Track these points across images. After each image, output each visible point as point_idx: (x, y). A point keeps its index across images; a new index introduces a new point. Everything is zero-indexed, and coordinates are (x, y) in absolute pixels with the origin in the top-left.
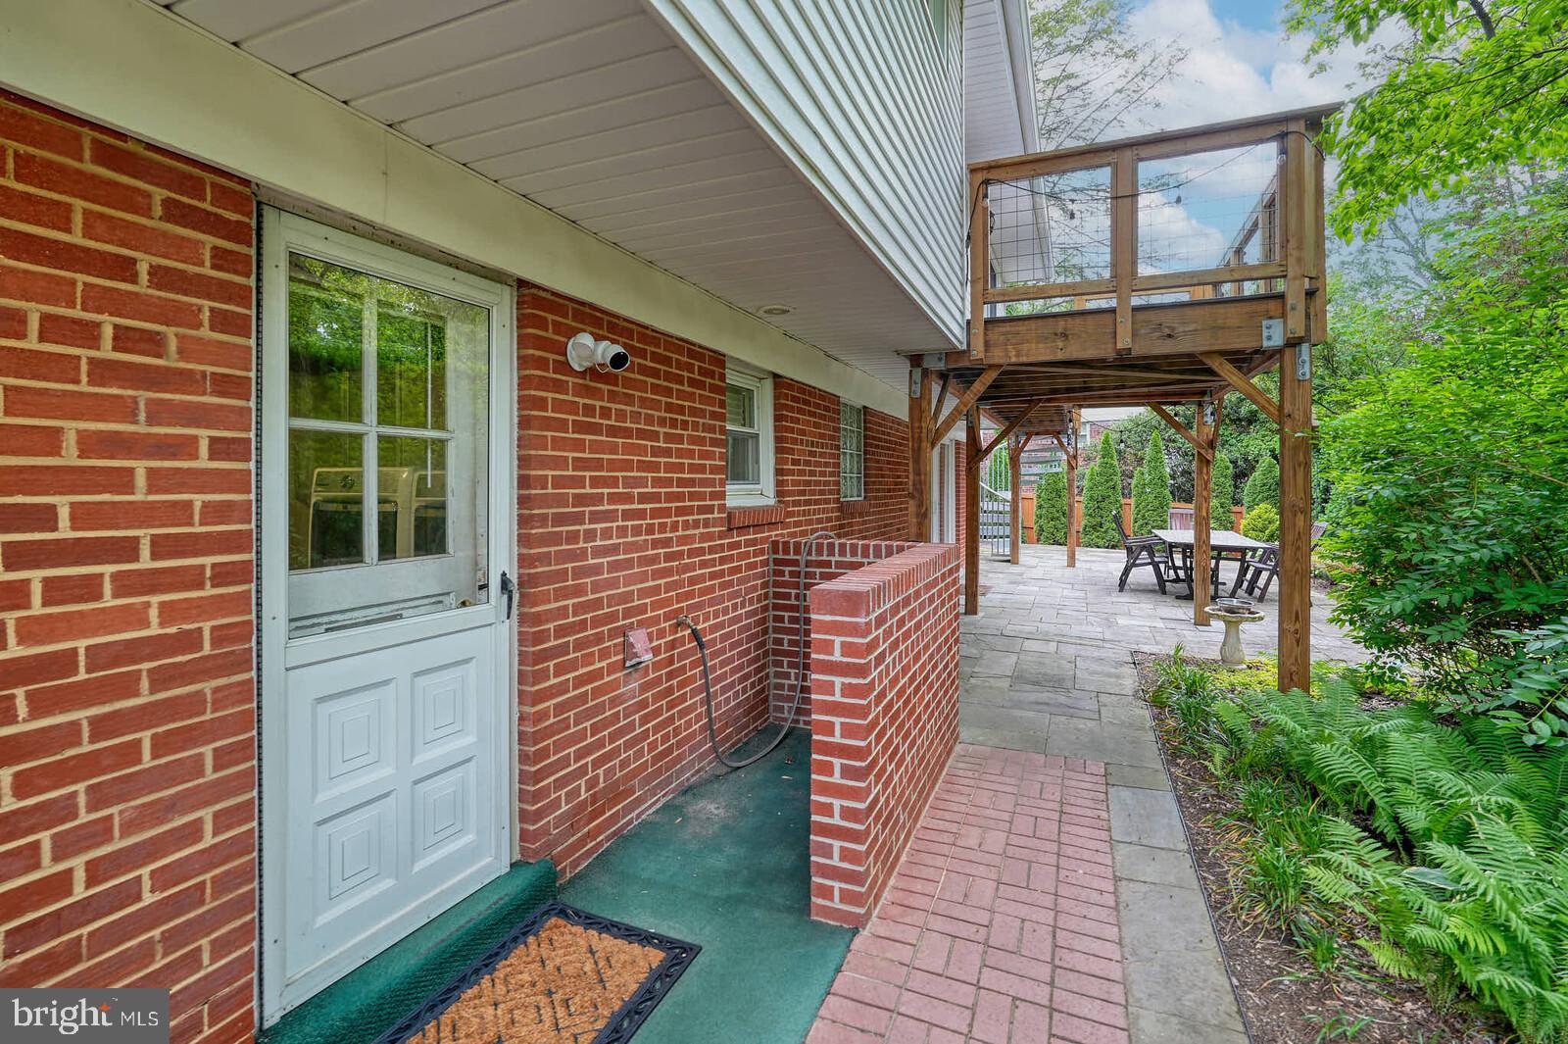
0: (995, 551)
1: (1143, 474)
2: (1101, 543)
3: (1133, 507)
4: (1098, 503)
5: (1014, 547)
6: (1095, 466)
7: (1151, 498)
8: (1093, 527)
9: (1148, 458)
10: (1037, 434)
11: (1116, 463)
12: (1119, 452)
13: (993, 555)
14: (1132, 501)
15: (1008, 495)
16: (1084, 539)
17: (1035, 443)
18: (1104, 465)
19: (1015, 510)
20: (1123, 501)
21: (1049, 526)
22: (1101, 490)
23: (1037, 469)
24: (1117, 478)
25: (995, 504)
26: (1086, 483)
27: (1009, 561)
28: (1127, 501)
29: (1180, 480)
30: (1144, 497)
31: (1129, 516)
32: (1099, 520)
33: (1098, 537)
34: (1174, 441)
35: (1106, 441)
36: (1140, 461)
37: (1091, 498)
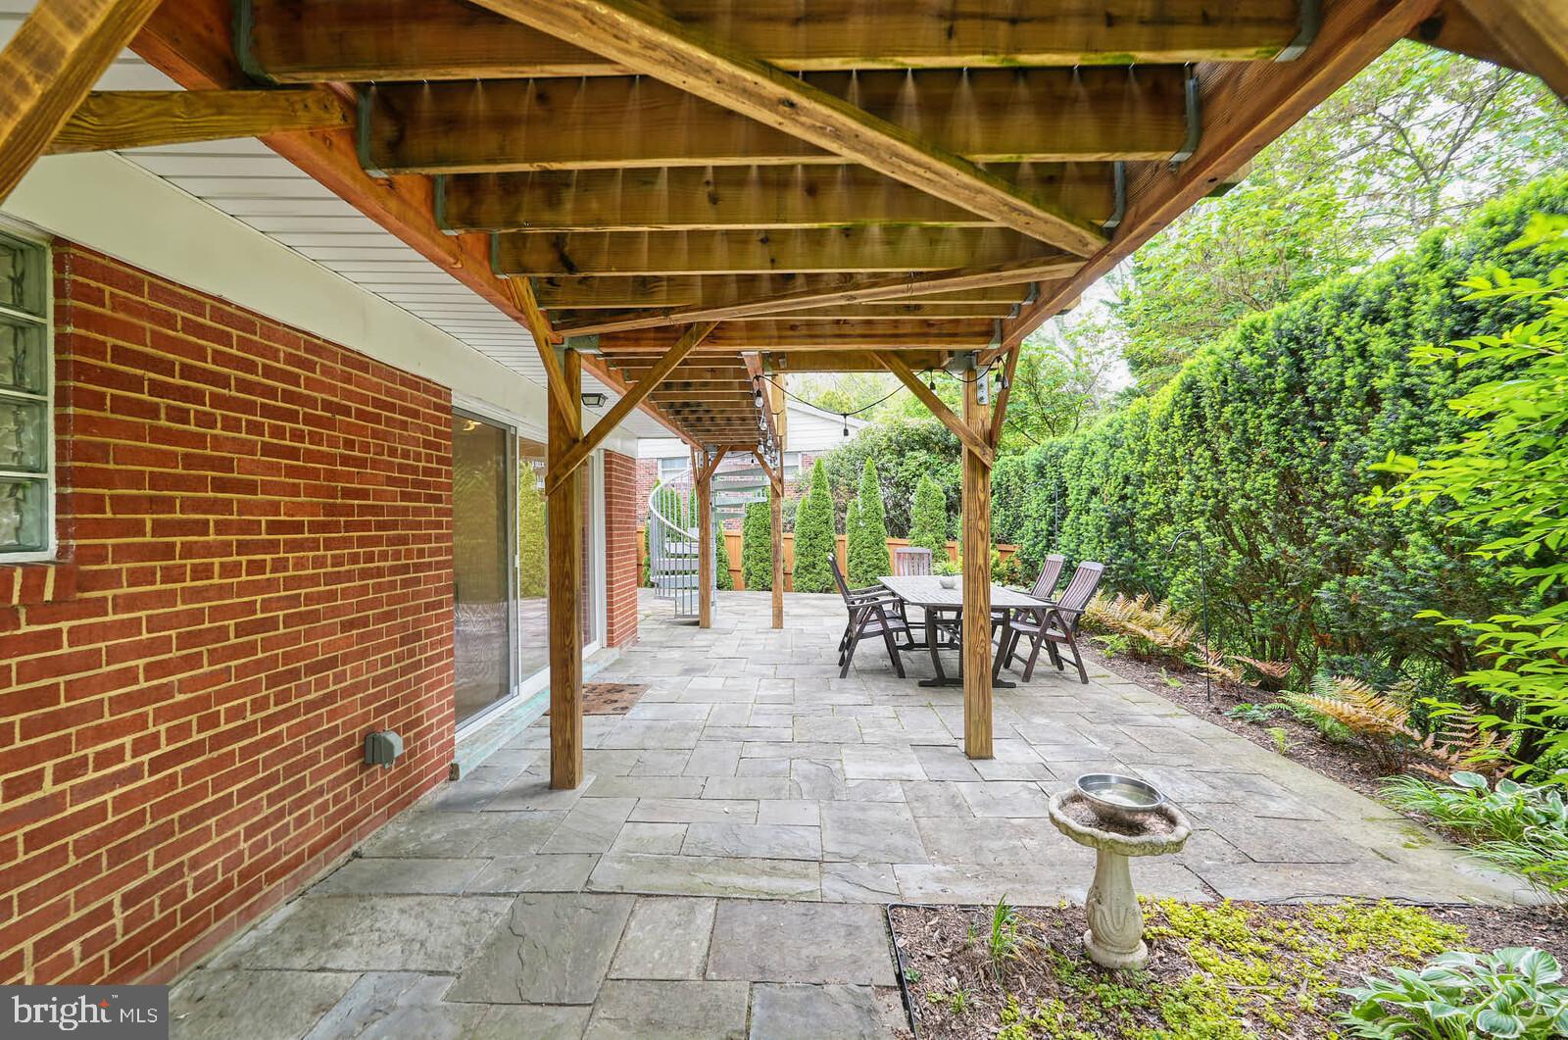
0: (680, 609)
1: (858, 504)
2: (814, 586)
3: (847, 544)
4: (812, 542)
5: (705, 602)
6: (808, 497)
7: (866, 533)
8: (805, 568)
9: (862, 488)
10: (733, 449)
11: (828, 494)
12: (832, 482)
13: (677, 616)
14: (846, 537)
15: (694, 533)
16: (796, 582)
17: (728, 463)
18: (817, 496)
19: (704, 554)
20: (837, 537)
21: (757, 569)
22: (813, 526)
23: (733, 498)
24: (830, 512)
25: (680, 545)
26: (797, 518)
27: (696, 624)
28: (841, 537)
29: (892, 512)
30: (859, 532)
31: (843, 554)
32: (811, 559)
33: (811, 580)
34: (886, 470)
35: (818, 469)
36: (853, 492)
37: (803, 535)
